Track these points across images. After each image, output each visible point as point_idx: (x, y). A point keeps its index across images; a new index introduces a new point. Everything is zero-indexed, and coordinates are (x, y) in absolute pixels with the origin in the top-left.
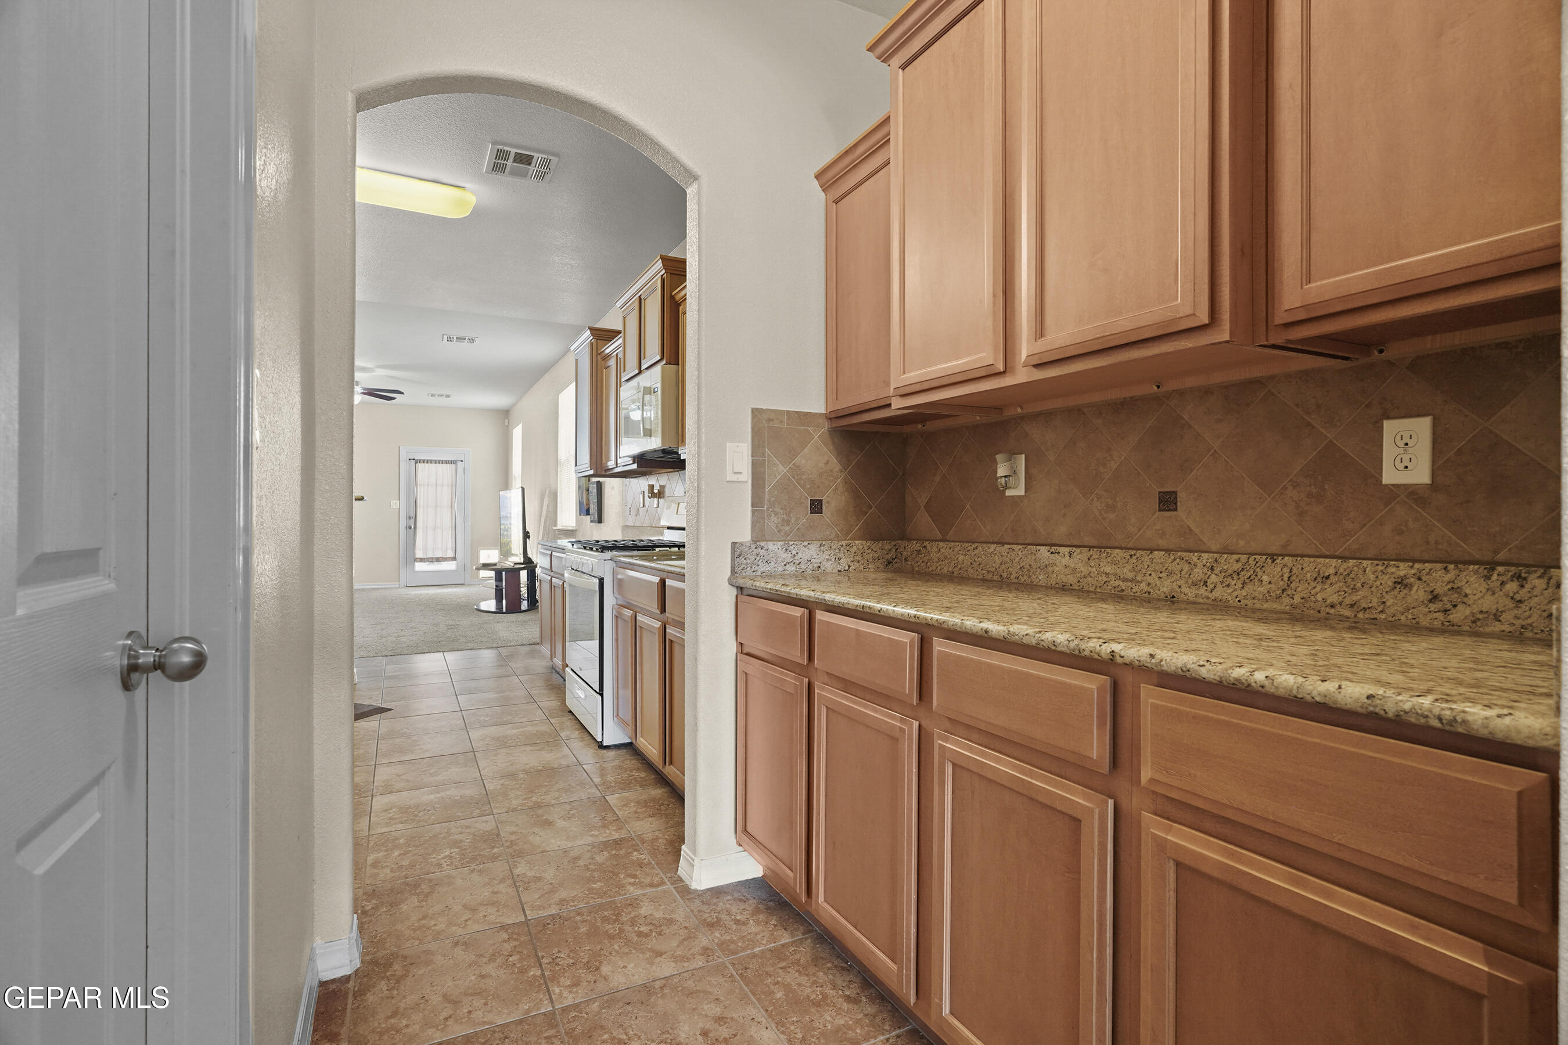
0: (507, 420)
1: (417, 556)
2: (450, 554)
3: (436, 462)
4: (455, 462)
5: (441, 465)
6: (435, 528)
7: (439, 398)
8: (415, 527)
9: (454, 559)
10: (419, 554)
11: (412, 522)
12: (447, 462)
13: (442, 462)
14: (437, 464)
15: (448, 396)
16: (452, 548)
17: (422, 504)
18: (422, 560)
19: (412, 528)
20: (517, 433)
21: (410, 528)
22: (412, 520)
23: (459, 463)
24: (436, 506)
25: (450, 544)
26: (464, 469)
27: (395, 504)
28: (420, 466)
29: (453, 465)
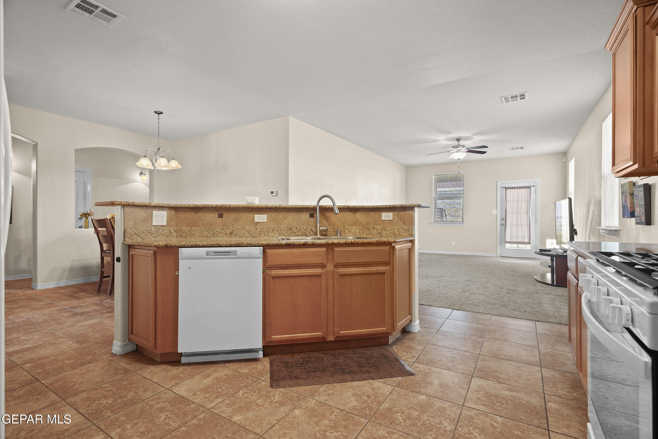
0: (565, 159)
1: (507, 241)
2: (526, 240)
3: (517, 188)
4: (529, 187)
5: (521, 189)
6: (517, 225)
7: (517, 150)
8: (506, 225)
9: (529, 243)
10: (508, 239)
11: (504, 222)
12: (524, 187)
13: (521, 188)
14: (519, 189)
15: (522, 148)
16: (528, 237)
17: (509, 212)
18: (509, 242)
19: (504, 225)
20: (572, 165)
21: (503, 225)
22: (504, 221)
23: (532, 188)
24: (518, 213)
25: (526, 235)
26: (536, 191)
27: (494, 212)
28: (508, 191)
29: (529, 189)
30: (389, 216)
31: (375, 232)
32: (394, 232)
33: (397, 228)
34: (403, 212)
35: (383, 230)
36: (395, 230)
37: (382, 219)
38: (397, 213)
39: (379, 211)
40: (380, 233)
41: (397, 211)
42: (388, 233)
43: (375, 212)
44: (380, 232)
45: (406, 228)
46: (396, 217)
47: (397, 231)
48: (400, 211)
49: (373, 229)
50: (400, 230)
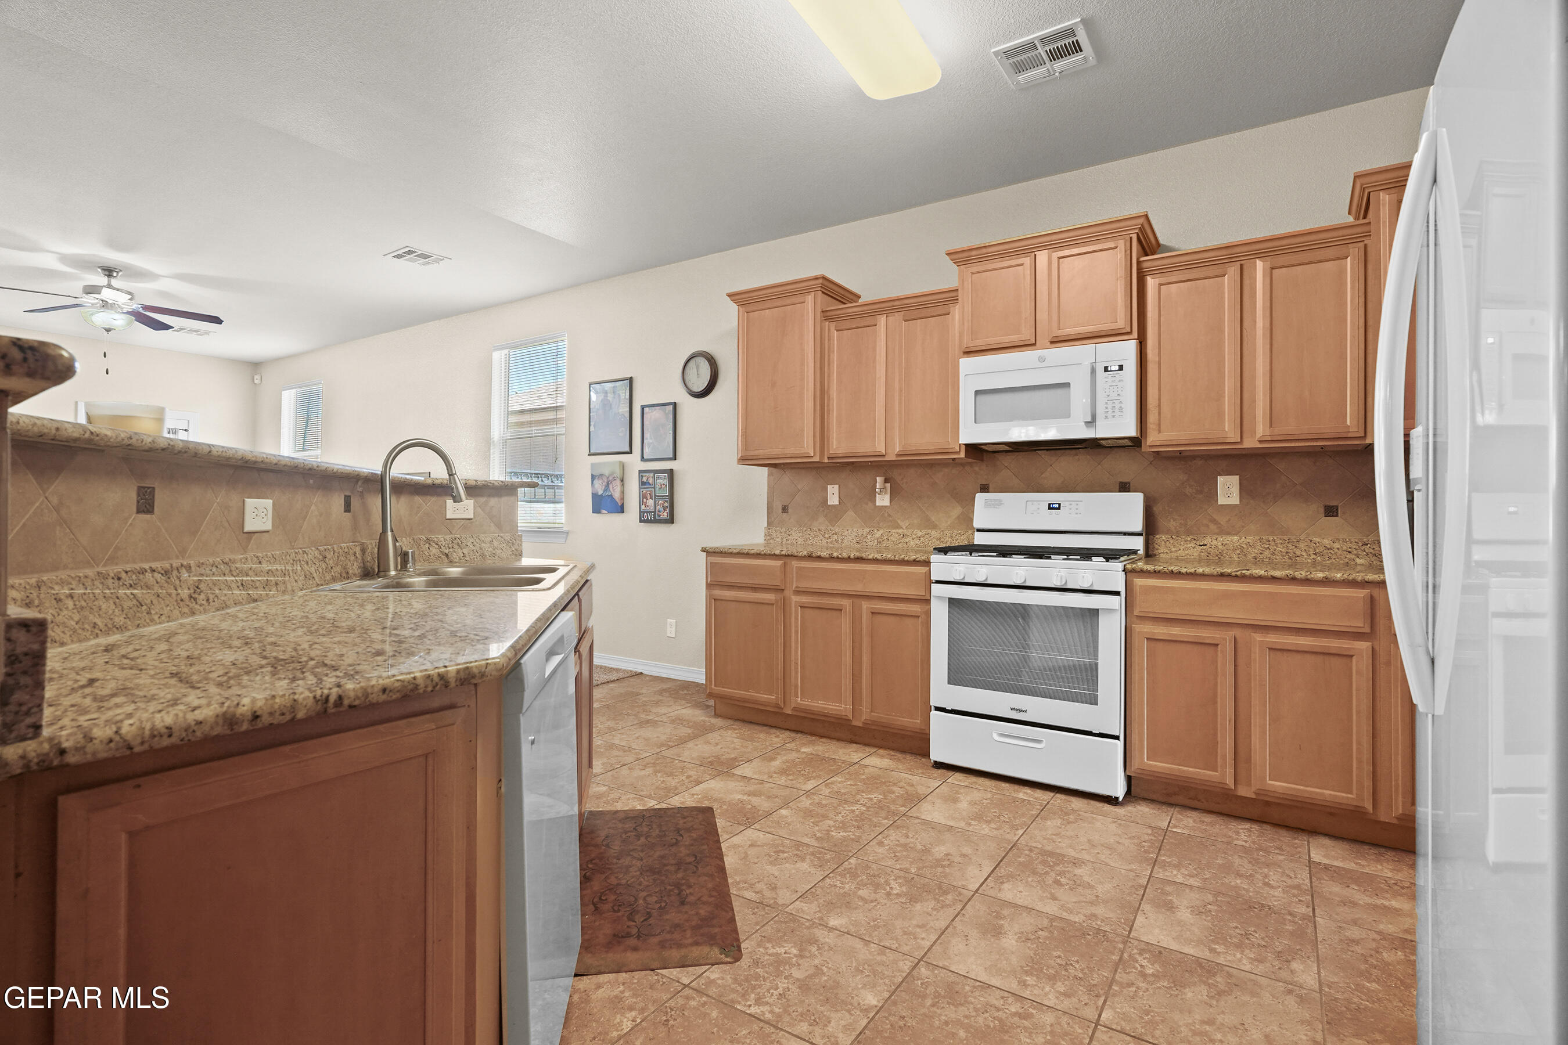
30: (465, 509)
31: (434, 551)
32: (481, 549)
33: (488, 539)
34: (496, 499)
35: (456, 546)
36: (483, 545)
37: (448, 517)
38: (482, 500)
39: (439, 495)
40: (447, 555)
41: (482, 496)
42: (465, 552)
43: (429, 497)
44: (447, 551)
45: (508, 538)
46: (479, 510)
47: (488, 545)
48: (489, 496)
49: (427, 545)
50: (496, 543)
